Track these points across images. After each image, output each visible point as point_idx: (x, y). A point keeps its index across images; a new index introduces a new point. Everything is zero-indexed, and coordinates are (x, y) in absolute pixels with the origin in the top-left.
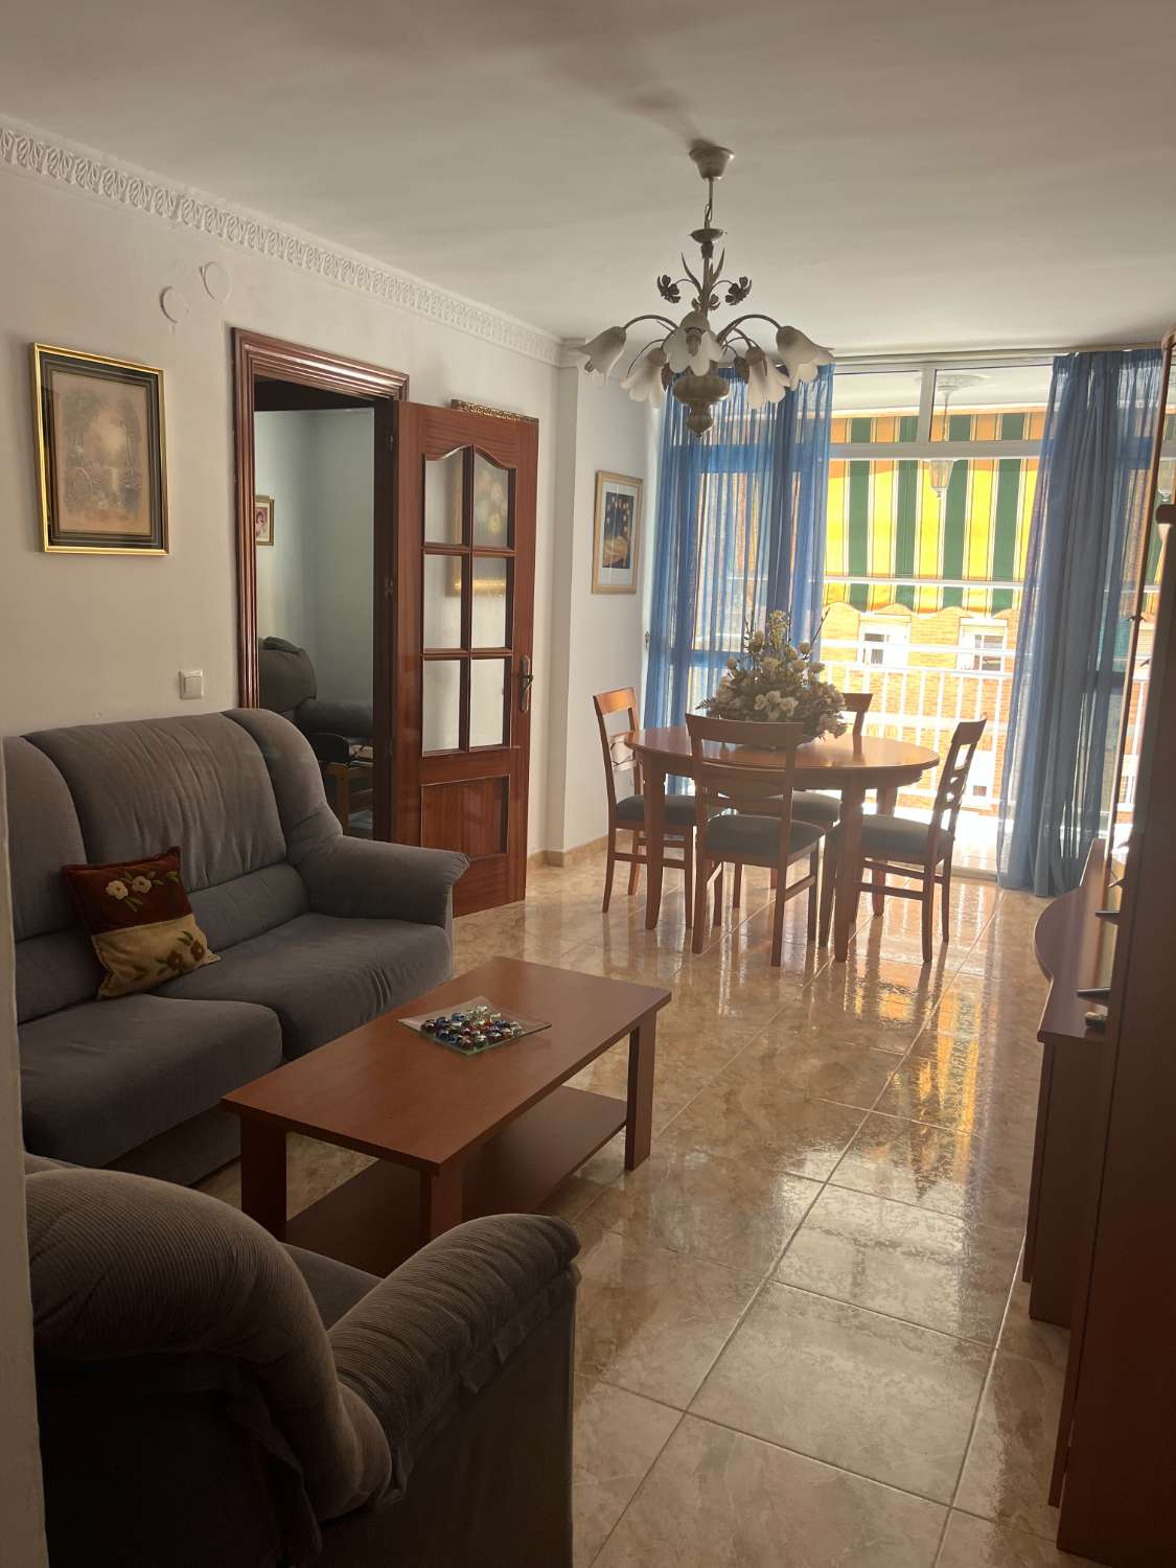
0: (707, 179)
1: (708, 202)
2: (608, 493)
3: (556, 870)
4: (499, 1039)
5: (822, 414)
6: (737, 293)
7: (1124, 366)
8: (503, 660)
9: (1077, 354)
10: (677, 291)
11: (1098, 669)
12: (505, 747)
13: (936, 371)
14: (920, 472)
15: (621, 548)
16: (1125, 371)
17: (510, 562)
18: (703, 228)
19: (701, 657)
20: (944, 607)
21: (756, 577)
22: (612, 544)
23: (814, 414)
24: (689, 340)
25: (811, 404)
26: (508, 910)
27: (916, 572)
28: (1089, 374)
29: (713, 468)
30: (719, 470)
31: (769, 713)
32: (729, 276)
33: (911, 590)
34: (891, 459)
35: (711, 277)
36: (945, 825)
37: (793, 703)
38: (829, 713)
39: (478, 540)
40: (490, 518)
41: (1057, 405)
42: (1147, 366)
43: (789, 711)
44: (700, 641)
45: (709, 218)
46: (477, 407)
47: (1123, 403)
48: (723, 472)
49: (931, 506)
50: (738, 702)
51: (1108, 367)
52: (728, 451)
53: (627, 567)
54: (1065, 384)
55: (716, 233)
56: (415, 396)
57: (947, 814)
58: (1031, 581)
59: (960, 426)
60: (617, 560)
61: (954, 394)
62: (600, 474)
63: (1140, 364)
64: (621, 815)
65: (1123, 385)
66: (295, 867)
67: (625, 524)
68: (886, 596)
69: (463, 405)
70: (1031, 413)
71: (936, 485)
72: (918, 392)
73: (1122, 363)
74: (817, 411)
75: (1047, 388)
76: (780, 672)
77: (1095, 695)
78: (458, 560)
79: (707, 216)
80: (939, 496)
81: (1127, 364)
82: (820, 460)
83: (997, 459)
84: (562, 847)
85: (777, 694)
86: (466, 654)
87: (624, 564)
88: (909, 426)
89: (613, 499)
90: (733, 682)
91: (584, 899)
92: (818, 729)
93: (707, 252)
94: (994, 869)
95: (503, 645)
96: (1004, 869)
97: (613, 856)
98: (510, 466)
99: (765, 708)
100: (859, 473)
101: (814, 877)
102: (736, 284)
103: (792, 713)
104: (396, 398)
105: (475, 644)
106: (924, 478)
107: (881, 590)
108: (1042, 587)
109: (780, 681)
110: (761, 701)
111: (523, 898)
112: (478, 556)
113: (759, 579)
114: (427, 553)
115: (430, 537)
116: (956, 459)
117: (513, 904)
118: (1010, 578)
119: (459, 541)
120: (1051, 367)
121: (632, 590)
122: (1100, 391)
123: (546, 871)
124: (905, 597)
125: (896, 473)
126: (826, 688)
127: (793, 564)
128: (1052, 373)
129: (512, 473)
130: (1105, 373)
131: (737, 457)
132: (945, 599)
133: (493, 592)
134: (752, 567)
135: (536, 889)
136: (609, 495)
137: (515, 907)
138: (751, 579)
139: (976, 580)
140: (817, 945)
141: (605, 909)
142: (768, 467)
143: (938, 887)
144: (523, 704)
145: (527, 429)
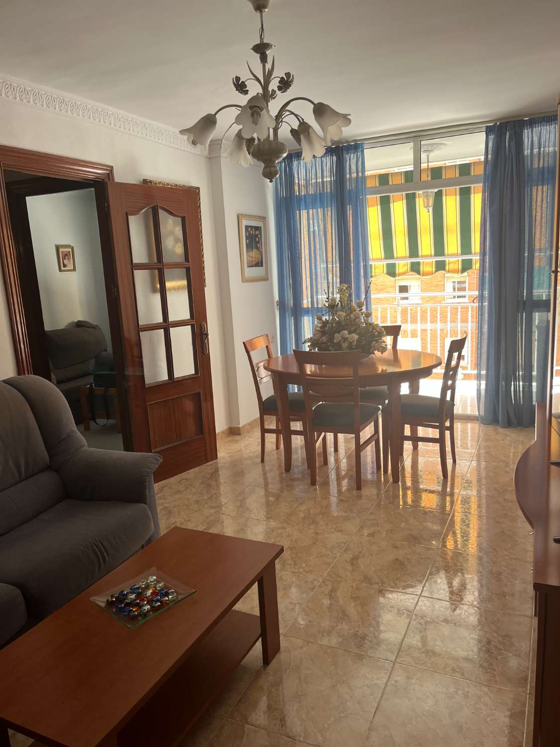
0: (258, 11)
1: (261, 27)
2: (246, 226)
3: (237, 437)
4: (159, 607)
5: (360, 174)
6: (285, 84)
7: (526, 128)
8: (190, 326)
9: (498, 123)
10: (246, 86)
11: (525, 299)
12: (197, 375)
13: (421, 141)
14: (417, 200)
15: (257, 256)
16: (526, 131)
17: (188, 270)
18: (259, 43)
19: (307, 311)
20: (436, 271)
21: (333, 265)
22: (251, 254)
23: (355, 175)
24: (252, 115)
25: (354, 167)
26: (207, 467)
27: (420, 254)
28: (505, 134)
29: (304, 207)
30: (307, 208)
31: (342, 344)
32: (279, 73)
33: (418, 264)
34: (401, 193)
35: (268, 77)
36: (448, 398)
37: (355, 337)
38: (376, 340)
39: (166, 259)
40: (173, 246)
41: (490, 156)
42: (538, 127)
43: (354, 341)
44: (306, 303)
45: (263, 37)
46: (160, 183)
47: (527, 152)
48: (309, 209)
49: (425, 217)
50: (324, 339)
51: (517, 128)
52: (311, 197)
53: (262, 266)
54: (493, 141)
55: (267, 46)
56: (118, 178)
57: (449, 392)
58: (483, 253)
59: (437, 172)
60: (256, 262)
61: (432, 155)
62: (240, 216)
63: (534, 126)
64: (266, 407)
65: (526, 140)
66: (56, 471)
67: (258, 242)
68: (406, 268)
69: (151, 182)
70: (474, 162)
71: (427, 207)
72: (412, 156)
73: (524, 126)
74: (357, 172)
75: (483, 146)
76: (347, 319)
77: (524, 314)
78: (156, 272)
79: (261, 36)
80: (429, 212)
81: (527, 127)
82: (361, 197)
83: (458, 188)
84: (239, 424)
85: (346, 332)
86: (166, 325)
87: (260, 265)
88: (408, 175)
89: (249, 229)
90: (321, 327)
91: (251, 454)
92: (371, 351)
93: (264, 59)
94: (477, 413)
95: (189, 318)
96: (482, 413)
97: (264, 431)
98: (183, 215)
99: (340, 341)
100: (385, 204)
101: (377, 435)
102: (283, 78)
103: (355, 343)
104: (106, 180)
105: (172, 318)
106: (420, 202)
107: (402, 265)
108: (490, 257)
109: (347, 325)
110: (337, 337)
111: (217, 458)
112: (167, 268)
113: (334, 265)
114: (135, 270)
115: (136, 260)
116: (436, 190)
117: (211, 462)
118: (470, 253)
119: (156, 260)
120: (484, 133)
121: (266, 278)
122: (513, 144)
123: (231, 438)
124: (416, 268)
125: (405, 201)
126: (373, 326)
127: (352, 256)
128: (485, 136)
129: (183, 219)
130: (515, 133)
131: (316, 200)
132: (436, 267)
133: (179, 288)
134: (330, 260)
135: (224, 451)
136: (247, 227)
137: (211, 465)
138: (330, 266)
139: (452, 255)
140: (382, 473)
141: (263, 461)
142: (333, 204)
143: (447, 433)
144: (205, 350)
145: (192, 194)
